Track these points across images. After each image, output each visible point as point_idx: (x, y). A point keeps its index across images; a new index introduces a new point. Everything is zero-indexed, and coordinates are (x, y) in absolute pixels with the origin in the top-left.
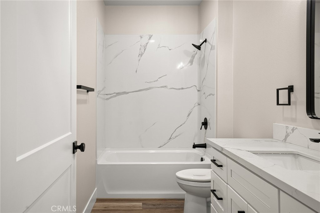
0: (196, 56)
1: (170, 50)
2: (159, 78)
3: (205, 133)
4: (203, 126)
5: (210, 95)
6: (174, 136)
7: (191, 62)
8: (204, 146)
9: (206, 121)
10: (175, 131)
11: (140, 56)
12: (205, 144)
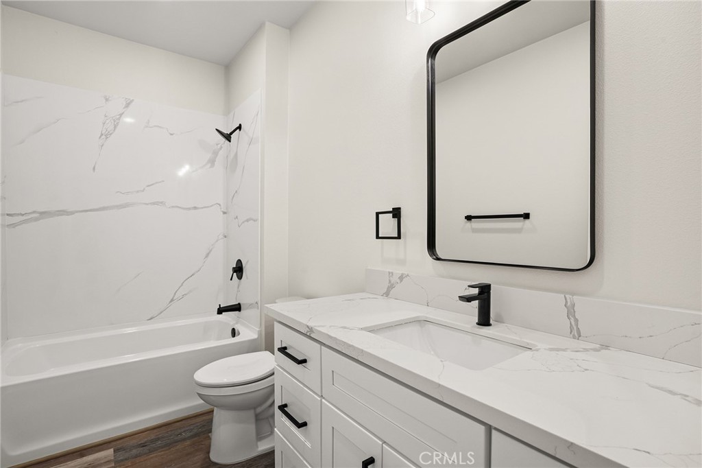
0: (221, 152)
1: (172, 134)
2: (148, 186)
3: (238, 286)
4: (235, 274)
5: (247, 221)
6: (179, 294)
7: (212, 162)
8: (237, 308)
9: (240, 265)
10: (182, 285)
11: (103, 137)
12: (239, 304)
